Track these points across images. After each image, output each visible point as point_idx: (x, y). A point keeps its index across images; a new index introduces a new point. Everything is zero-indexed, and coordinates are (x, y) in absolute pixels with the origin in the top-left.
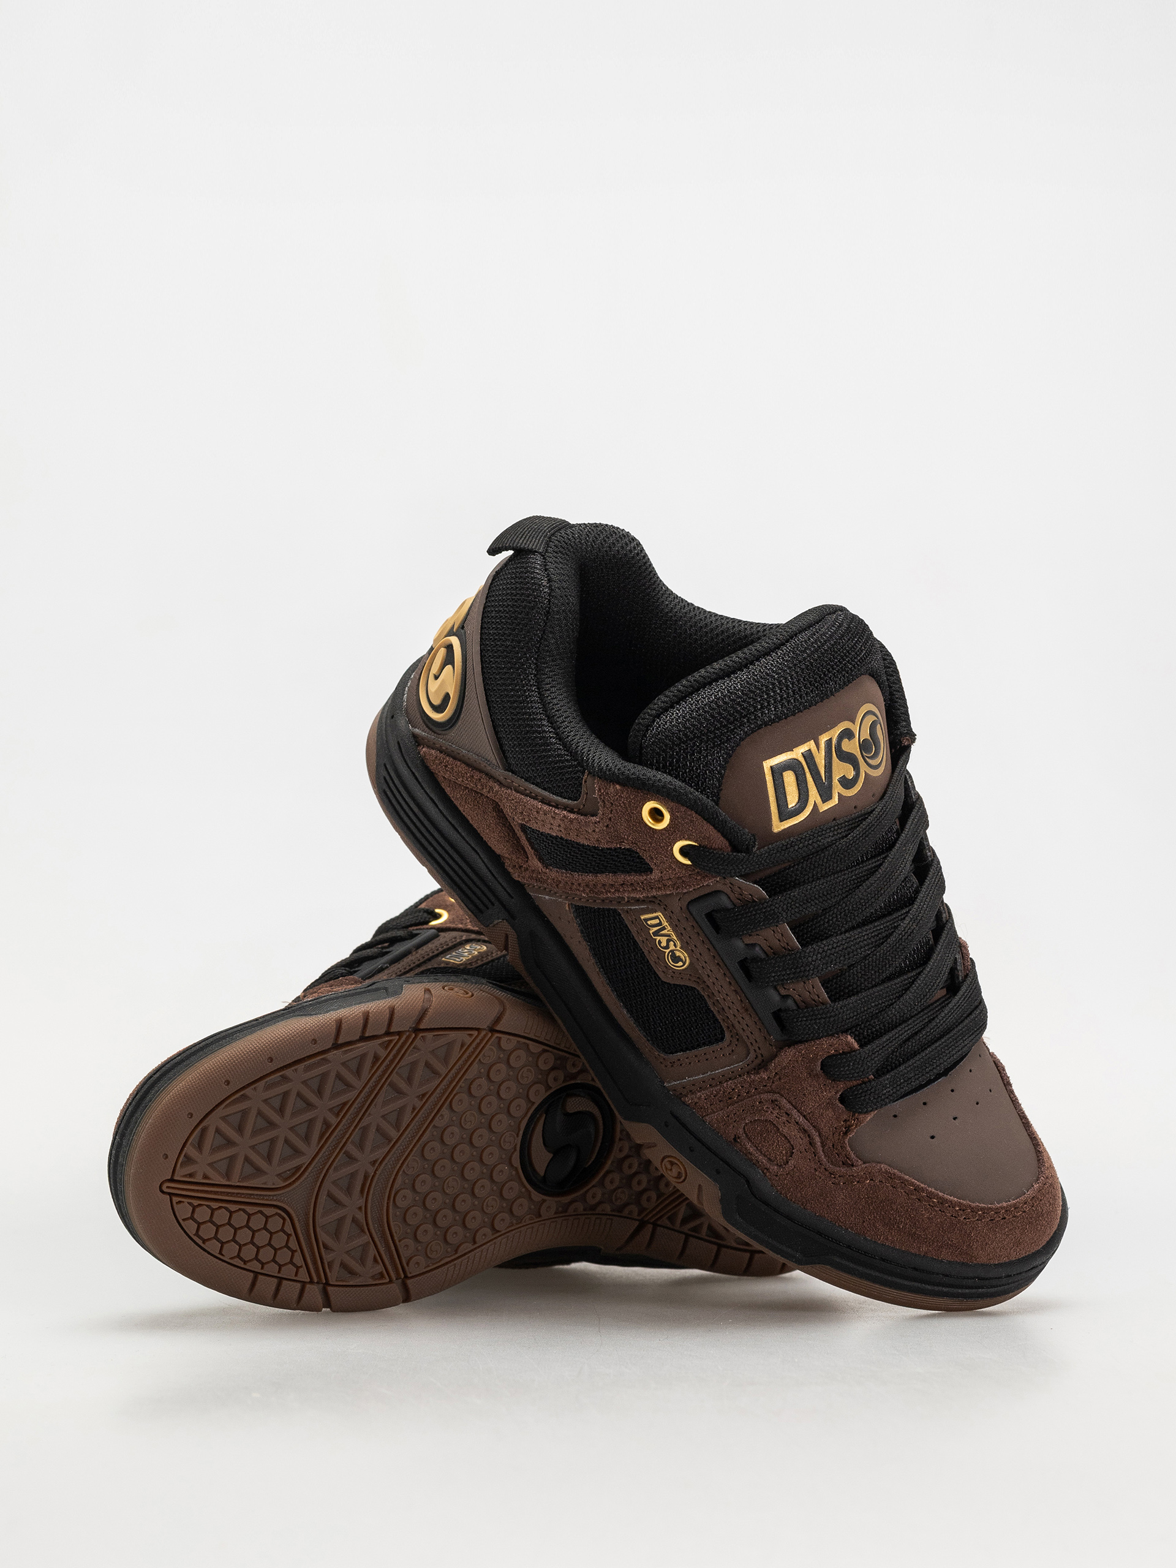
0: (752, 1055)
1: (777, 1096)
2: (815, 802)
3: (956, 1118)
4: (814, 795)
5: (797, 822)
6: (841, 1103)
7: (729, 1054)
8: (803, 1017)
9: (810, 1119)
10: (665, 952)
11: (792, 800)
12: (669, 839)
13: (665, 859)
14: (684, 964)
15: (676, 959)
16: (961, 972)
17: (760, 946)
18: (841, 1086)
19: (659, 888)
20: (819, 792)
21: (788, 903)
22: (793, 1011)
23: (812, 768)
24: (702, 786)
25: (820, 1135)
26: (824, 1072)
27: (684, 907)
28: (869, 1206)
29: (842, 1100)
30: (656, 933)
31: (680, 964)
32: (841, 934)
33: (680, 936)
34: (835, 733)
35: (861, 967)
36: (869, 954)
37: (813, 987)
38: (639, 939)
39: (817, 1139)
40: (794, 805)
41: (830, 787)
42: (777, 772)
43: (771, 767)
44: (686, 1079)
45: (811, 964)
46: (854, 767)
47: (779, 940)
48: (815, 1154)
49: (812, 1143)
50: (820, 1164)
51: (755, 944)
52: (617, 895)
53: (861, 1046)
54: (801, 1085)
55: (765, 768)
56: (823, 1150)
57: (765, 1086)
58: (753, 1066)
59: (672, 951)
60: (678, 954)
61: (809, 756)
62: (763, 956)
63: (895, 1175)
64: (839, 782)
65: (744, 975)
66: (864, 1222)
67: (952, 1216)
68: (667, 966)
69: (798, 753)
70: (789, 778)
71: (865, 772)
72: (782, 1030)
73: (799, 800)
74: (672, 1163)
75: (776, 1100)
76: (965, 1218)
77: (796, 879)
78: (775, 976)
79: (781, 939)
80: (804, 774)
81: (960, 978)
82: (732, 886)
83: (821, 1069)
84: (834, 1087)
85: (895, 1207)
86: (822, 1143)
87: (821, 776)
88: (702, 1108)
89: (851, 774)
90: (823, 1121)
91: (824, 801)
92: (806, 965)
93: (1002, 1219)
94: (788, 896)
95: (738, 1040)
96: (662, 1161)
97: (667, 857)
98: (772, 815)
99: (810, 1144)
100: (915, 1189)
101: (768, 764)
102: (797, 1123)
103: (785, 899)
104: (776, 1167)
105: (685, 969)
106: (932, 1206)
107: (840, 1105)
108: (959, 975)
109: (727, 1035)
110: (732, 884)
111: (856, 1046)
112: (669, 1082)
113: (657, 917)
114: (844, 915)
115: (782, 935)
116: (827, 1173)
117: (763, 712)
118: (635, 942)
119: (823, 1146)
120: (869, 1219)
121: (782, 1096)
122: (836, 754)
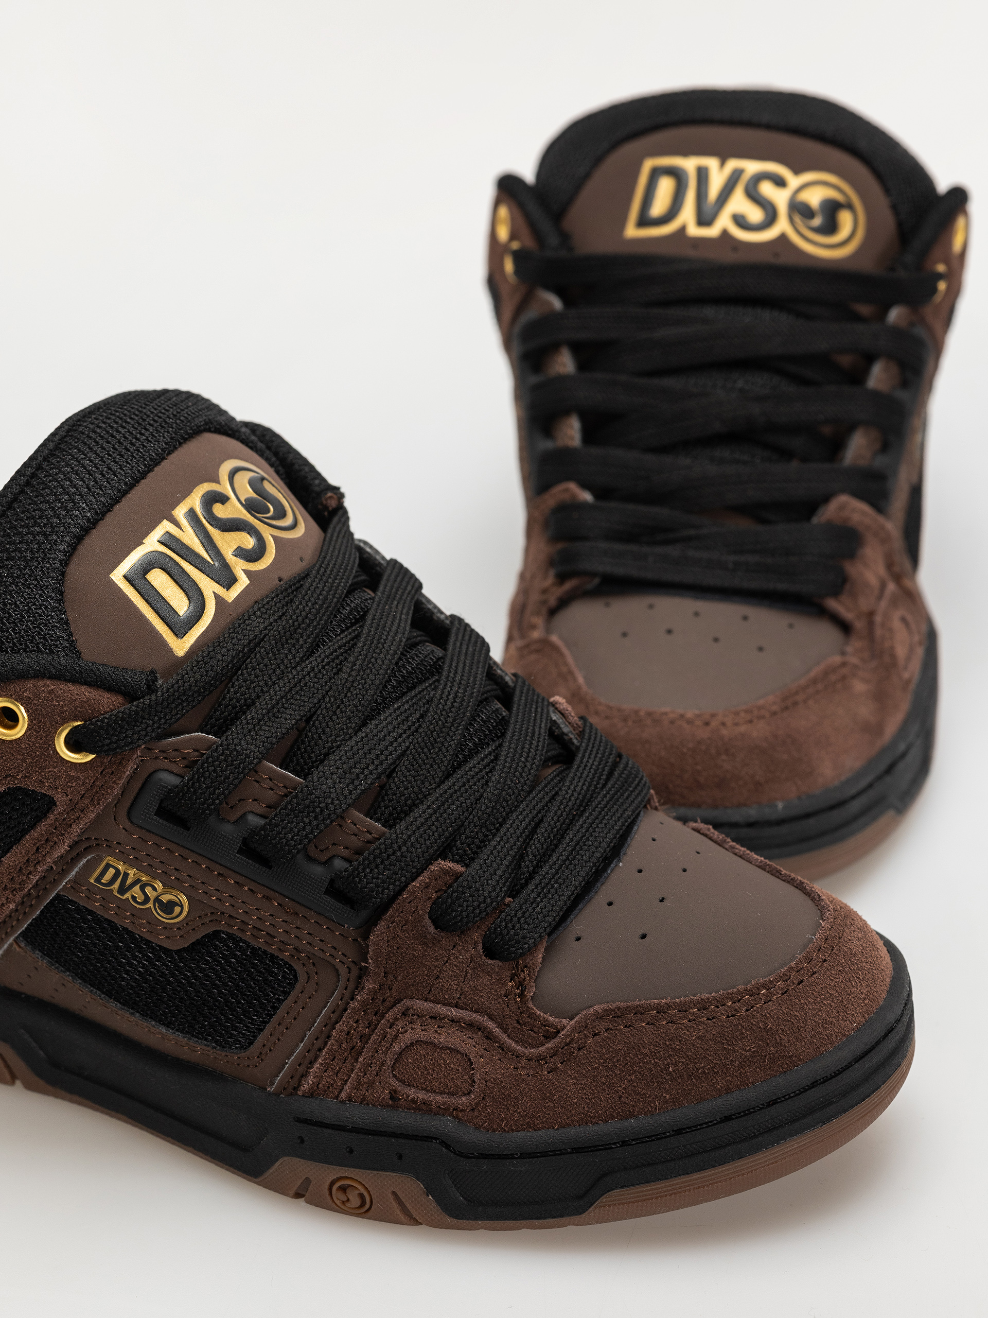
0: (343, 970)
1: (407, 1002)
2: (214, 593)
3: (663, 899)
4: (209, 587)
5: (204, 628)
6: (492, 959)
7: (316, 991)
8: (364, 870)
9: (466, 1004)
10: (150, 908)
11: (180, 604)
12: (41, 739)
13: (55, 770)
14: (182, 906)
15: (168, 908)
16: (572, 734)
17: (252, 812)
18: (477, 936)
19: (78, 818)
20: (212, 579)
21: (250, 731)
22: (346, 870)
23: (182, 552)
24: (45, 649)
25: (491, 1018)
26: (442, 930)
27: (128, 825)
28: (613, 1072)
29: (491, 952)
30: (123, 890)
31: (177, 909)
32: (351, 738)
33: (149, 870)
34: (195, 500)
35: (406, 768)
36: (408, 748)
37: (355, 825)
38: (110, 915)
39: (491, 1025)
40: (185, 608)
41: (226, 566)
42: (137, 578)
43: (125, 577)
44: (287, 1063)
45: (330, 792)
46: (249, 533)
47: (272, 790)
48: (501, 1047)
49: (489, 1036)
50: (517, 1057)
51: (245, 814)
52: (39, 869)
53: (467, 866)
54: (425, 966)
55: (116, 581)
56: (509, 1036)
57: (384, 1001)
58: (351, 986)
59: (157, 900)
60: (165, 898)
61: (169, 541)
62: (262, 822)
63: (619, 1008)
64: (236, 556)
65: (257, 865)
66: (620, 1097)
67: (728, 1017)
68: (166, 927)
69: (152, 543)
70: (158, 579)
71: (272, 536)
72: (352, 908)
73: (189, 600)
74: (343, 1189)
75: (408, 1009)
76: (747, 1010)
77: (245, 700)
78: (293, 837)
79: (273, 786)
80: (177, 564)
81: (575, 741)
82: (165, 755)
83: (436, 928)
84: (466, 941)
85: (646, 1051)
86: (500, 1026)
87: (203, 559)
88: (329, 1087)
89: (249, 542)
90: (482, 997)
91: (228, 587)
92: (325, 798)
93: (799, 984)
94: (244, 722)
95: (314, 964)
96: (331, 1194)
97: (57, 767)
98: (164, 636)
99: (488, 1038)
100: (658, 1012)
101: (117, 576)
102: (453, 1021)
103: (243, 728)
104: (463, 1099)
105: (188, 912)
106: (694, 1020)
107: (490, 962)
108: (571, 739)
109: (297, 967)
110: (164, 752)
111: (459, 868)
112: (272, 1083)
113: (108, 866)
114: (341, 712)
115: (271, 779)
116: (533, 1063)
117: (71, 515)
118: (109, 922)
119: (505, 1031)
120: (624, 1089)
121: (412, 998)
122: (211, 525)
